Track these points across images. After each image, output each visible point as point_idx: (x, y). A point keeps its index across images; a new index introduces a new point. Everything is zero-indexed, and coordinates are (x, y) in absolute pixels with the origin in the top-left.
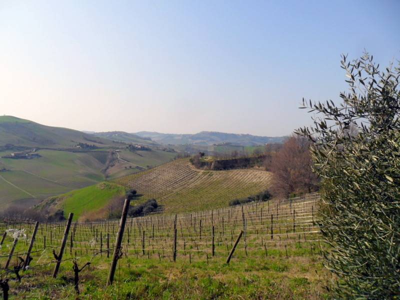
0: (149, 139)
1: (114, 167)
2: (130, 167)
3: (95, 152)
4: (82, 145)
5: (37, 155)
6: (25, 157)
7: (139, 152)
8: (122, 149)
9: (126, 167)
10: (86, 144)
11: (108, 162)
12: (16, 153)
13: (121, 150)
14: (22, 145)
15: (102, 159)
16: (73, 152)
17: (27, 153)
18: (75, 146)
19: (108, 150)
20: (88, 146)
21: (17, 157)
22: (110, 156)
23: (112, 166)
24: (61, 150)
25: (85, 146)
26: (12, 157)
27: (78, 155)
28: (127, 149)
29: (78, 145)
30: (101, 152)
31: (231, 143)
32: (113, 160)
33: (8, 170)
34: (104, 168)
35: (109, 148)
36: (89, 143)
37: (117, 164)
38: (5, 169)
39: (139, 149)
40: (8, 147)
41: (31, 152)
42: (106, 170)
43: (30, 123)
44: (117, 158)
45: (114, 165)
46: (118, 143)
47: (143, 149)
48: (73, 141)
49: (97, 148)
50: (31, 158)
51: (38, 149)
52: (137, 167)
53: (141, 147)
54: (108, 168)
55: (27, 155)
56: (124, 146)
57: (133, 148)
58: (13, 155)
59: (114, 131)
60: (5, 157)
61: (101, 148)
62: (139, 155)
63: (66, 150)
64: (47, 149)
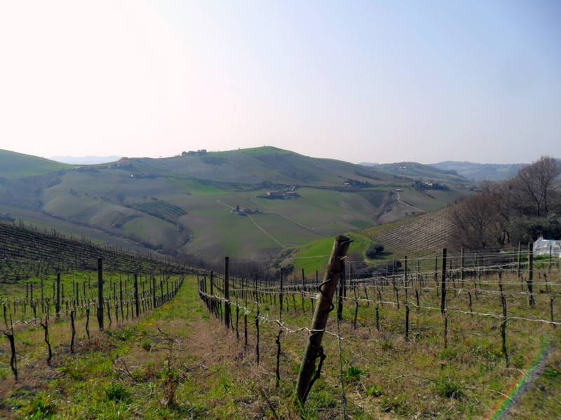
0: (454, 172)
2: (413, 213)
3: (367, 191)
4: (350, 181)
5: (296, 196)
6: (281, 197)
7: (429, 192)
8: (406, 187)
9: (407, 214)
10: (356, 181)
11: (383, 206)
12: (273, 191)
13: (403, 189)
14: (281, 182)
15: (375, 201)
16: (340, 191)
17: (285, 192)
18: (343, 184)
19: (385, 189)
20: (358, 183)
21: (272, 197)
22: (386, 198)
23: (388, 211)
24: (325, 188)
25: (354, 183)
26: (268, 197)
27: (345, 195)
28: (413, 188)
29: (346, 182)
30: (375, 191)
32: (390, 203)
33: (261, 213)
34: (377, 214)
35: (389, 185)
36: (361, 179)
37: (395, 208)
38: (258, 211)
39: (430, 188)
40: (265, 185)
41: (289, 190)
42: (379, 216)
44: (397, 201)
45: (391, 210)
46: (401, 178)
47: (437, 187)
48: (340, 177)
49: (371, 186)
50: (289, 198)
51: (298, 187)
53: (434, 185)
54: (382, 213)
55: (284, 194)
56: (408, 184)
57: (420, 187)
58: (269, 194)
59: (402, 161)
60: (260, 197)
61: (377, 186)
62: (430, 196)
63: (330, 189)
64: (308, 187)
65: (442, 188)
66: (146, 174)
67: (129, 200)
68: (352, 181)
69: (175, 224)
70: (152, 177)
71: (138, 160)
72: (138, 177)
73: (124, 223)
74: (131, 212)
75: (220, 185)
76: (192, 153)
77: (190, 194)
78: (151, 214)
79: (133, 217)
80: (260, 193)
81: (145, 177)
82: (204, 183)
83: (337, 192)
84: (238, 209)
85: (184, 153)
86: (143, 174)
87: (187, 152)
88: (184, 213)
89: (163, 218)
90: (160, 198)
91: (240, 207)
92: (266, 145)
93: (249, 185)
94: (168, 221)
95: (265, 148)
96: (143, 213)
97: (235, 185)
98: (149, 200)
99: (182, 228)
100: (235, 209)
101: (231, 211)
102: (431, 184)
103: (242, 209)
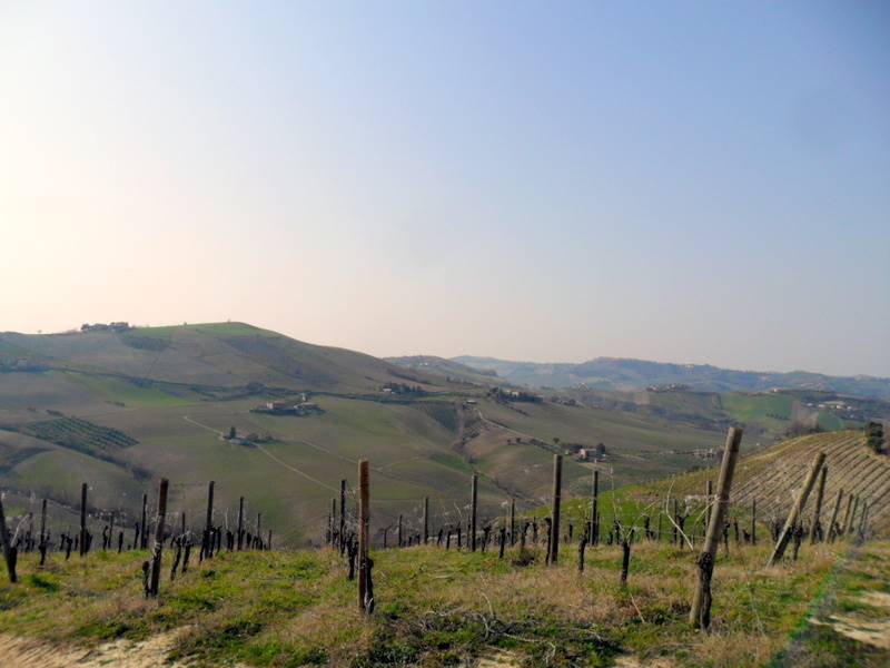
1: (479, 437)
2: (518, 440)
3: (426, 402)
4: (394, 387)
5: (315, 407)
6: (292, 412)
7: (517, 405)
8: (478, 396)
9: (509, 441)
10: (404, 386)
11: (462, 429)
12: (275, 402)
13: (477, 400)
14: (278, 386)
15: (447, 418)
16: (382, 402)
17: (295, 403)
18: (381, 390)
19: (451, 400)
20: (407, 390)
21: (279, 411)
22: (460, 413)
23: (473, 437)
25: (401, 389)
26: (270, 412)
28: (490, 398)
29: (386, 387)
30: (437, 403)
31: (687, 387)
32: (471, 422)
33: (277, 441)
34: (459, 441)
35: (450, 395)
36: (411, 385)
37: (483, 432)
38: (270, 438)
39: (514, 399)
40: (253, 390)
41: (299, 401)
42: (463, 444)
43: (279, 338)
44: (480, 419)
45: (477, 434)
46: (459, 383)
47: (526, 398)
48: (369, 378)
49: (427, 394)
50: (307, 414)
51: (310, 395)
52: (533, 442)
53: (521, 394)
54: (465, 441)
55: (295, 407)
56: (481, 391)
57: (501, 397)
58: (270, 406)
60: (257, 411)
61: (433, 395)
62: (520, 412)
63: (365, 397)
64: (326, 394)
65: (533, 399)
66: (22, 363)
68: (395, 384)
69: (122, 464)
70: (33, 369)
72: (4, 369)
73: (14, 463)
74: (27, 442)
75: (170, 389)
76: (103, 328)
77: (123, 405)
78: (61, 444)
79: (32, 451)
80: (255, 402)
81: (21, 369)
82: (141, 384)
83: (378, 404)
84: (233, 435)
85: (85, 327)
86: (14, 364)
87: (91, 324)
88: (131, 442)
89: (91, 453)
90: (70, 411)
91: (237, 430)
92: (232, 320)
93: (225, 390)
94: (103, 458)
95: (230, 325)
96: (46, 444)
97: (195, 389)
98: (42, 414)
99: (142, 474)
100: (228, 434)
101: (221, 438)
102: (517, 393)
103: (242, 434)
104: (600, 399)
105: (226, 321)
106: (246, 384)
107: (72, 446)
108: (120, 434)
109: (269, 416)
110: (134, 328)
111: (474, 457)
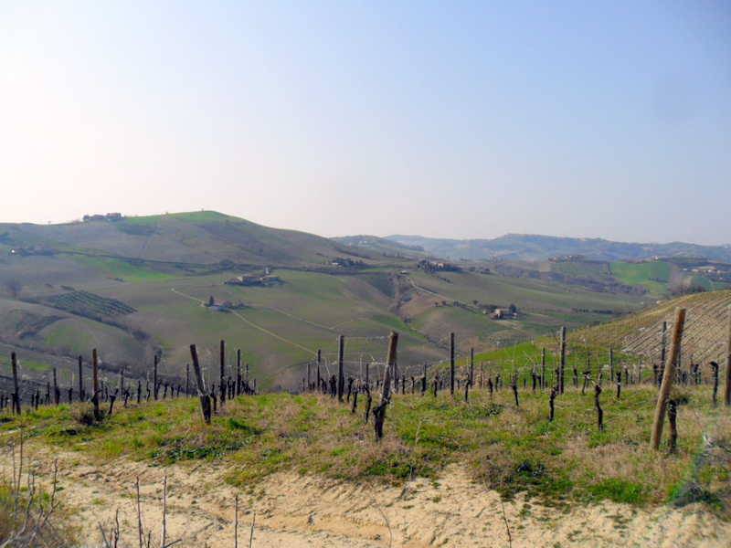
1: (411, 302)
2: (444, 303)
3: (367, 273)
4: (341, 262)
5: (277, 279)
6: (259, 283)
7: (443, 274)
8: (409, 268)
9: (436, 304)
10: (348, 260)
11: (396, 294)
12: (246, 275)
13: (409, 271)
14: (245, 262)
16: (332, 274)
17: (260, 276)
18: (330, 264)
19: (387, 271)
20: (352, 263)
21: (247, 283)
22: (395, 281)
23: (406, 301)
24: (309, 270)
25: (347, 263)
26: (241, 284)
28: (419, 269)
29: (334, 262)
30: (377, 274)
32: (404, 289)
33: (248, 307)
34: (396, 304)
35: (387, 267)
36: (355, 259)
37: (414, 296)
38: (242, 305)
39: (441, 269)
40: (226, 266)
42: (398, 307)
43: (245, 223)
44: (412, 287)
45: (410, 299)
46: (391, 257)
47: (449, 268)
48: (320, 255)
49: (368, 267)
50: (271, 286)
51: (272, 269)
52: (456, 304)
53: (444, 265)
54: (400, 304)
55: (261, 279)
56: (411, 264)
57: (428, 267)
58: (241, 279)
60: (230, 283)
61: (374, 267)
62: (445, 279)
63: (319, 270)
64: (285, 268)
65: (454, 269)
66: (37, 248)
67: (27, 290)
68: (342, 260)
69: (125, 328)
70: (49, 254)
71: (14, 227)
72: (23, 253)
73: (40, 328)
74: (48, 312)
75: (159, 266)
76: (100, 218)
77: (121, 280)
78: (74, 312)
79: (53, 319)
80: (228, 276)
81: (37, 253)
82: (136, 263)
83: (329, 276)
84: (212, 302)
85: (86, 217)
86: (32, 249)
87: (91, 215)
88: (130, 311)
89: (99, 320)
90: (79, 286)
91: (215, 299)
93: (203, 267)
94: (109, 323)
95: (203, 213)
96: (62, 313)
97: (180, 266)
98: (58, 289)
99: (141, 336)
100: (208, 303)
101: (202, 305)
102: (442, 265)
103: (219, 302)
104: (510, 268)
105: (200, 210)
106: (218, 261)
107: (83, 315)
108: (121, 304)
109: (240, 288)
110: (125, 218)
111: (408, 317)
